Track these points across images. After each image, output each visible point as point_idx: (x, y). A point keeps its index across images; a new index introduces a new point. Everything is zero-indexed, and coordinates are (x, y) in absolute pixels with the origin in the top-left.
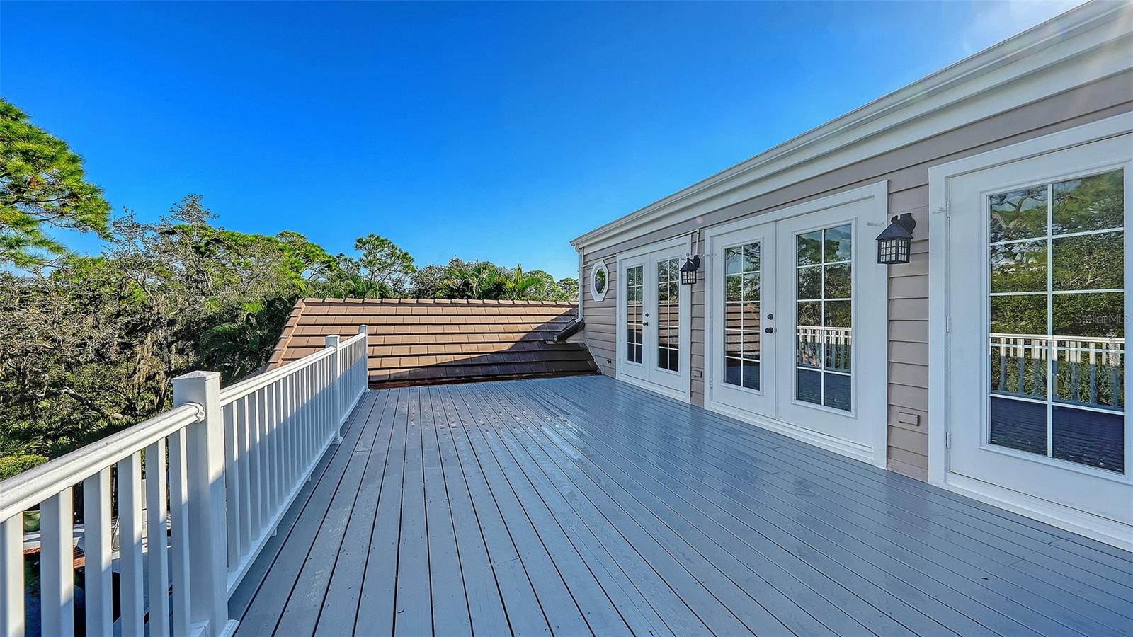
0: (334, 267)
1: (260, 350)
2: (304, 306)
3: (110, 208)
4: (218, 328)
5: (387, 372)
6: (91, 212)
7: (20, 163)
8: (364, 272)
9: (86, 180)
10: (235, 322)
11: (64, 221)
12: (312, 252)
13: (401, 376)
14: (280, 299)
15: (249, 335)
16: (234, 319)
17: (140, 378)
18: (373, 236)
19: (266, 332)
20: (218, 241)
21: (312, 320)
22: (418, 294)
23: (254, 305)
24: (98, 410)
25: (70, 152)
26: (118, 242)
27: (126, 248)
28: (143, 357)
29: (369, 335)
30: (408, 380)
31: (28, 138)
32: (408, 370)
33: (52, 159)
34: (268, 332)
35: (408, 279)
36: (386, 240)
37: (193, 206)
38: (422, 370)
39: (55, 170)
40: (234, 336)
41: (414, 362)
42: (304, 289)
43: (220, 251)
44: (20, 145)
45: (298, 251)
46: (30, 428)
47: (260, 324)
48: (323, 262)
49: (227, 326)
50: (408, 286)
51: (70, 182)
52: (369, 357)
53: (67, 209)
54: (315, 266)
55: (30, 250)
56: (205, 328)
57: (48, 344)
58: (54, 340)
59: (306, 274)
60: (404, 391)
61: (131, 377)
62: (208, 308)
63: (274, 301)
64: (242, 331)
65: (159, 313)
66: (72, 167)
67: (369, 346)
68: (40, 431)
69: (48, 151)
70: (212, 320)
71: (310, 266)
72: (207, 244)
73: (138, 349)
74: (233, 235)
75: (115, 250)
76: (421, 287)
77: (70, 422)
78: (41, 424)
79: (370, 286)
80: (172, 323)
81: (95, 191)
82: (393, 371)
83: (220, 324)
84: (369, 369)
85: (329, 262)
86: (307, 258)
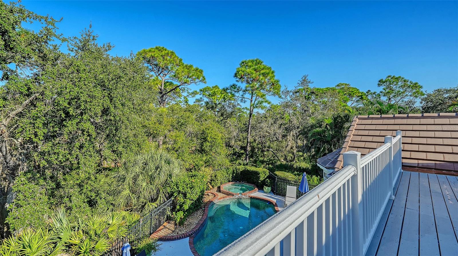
0: (364, 98)
1: (331, 141)
2: (357, 120)
3: (281, 87)
4: (315, 130)
5: (416, 162)
6: (277, 89)
7: (262, 77)
8: (384, 99)
9: (276, 78)
10: (321, 128)
11: (270, 94)
12: (352, 92)
13: (428, 165)
14: (340, 116)
15: (327, 134)
16: (320, 126)
17: (288, 148)
18: (390, 76)
19: (334, 132)
20: (313, 93)
21: (363, 127)
22: (426, 110)
23: (328, 121)
24: (278, 158)
25: (272, 70)
26: (283, 98)
27: (285, 100)
28: (289, 140)
29: (402, 137)
30: (435, 169)
31: (263, 69)
32: (434, 162)
33: (268, 74)
34: (335, 132)
35: (418, 100)
36: (400, 77)
37: (305, 80)
38: (448, 164)
39: (268, 77)
40: (320, 133)
41: (440, 157)
42: (351, 111)
43: (313, 97)
44: (262, 72)
45: (345, 92)
46: (263, 160)
47: (331, 128)
48: (358, 97)
49: (318, 129)
50: (418, 104)
51: (272, 80)
52: (403, 150)
53: (271, 89)
54: (354, 99)
55: (264, 104)
56: (310, 130)
57: (267, 134)
58: (269, 133)
59: (349, 103)
60: (433, 176)
61: (286, 147)
62: (311, 121)
63: (337, 118)
64: (324, 131)
65: (294, 124)
66: (272, 75)
67: (403, 143)
68: (265, 161)
69: (267, 71)
70: (312, 127)
71: (351, 99)
72: (309, 95)
73: (288, 137)
74: (318, 90)
75: (282, 101)
76: (430, 104)
77: (271, 160)
78: (265, 159)
79: (391, 106)
80: (298, 127)
81: (278, 81)
82: (420, 162)
83: (315, 128)
84: (403, 158)
85: (361, 96)
86: (350, 95)
